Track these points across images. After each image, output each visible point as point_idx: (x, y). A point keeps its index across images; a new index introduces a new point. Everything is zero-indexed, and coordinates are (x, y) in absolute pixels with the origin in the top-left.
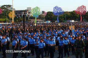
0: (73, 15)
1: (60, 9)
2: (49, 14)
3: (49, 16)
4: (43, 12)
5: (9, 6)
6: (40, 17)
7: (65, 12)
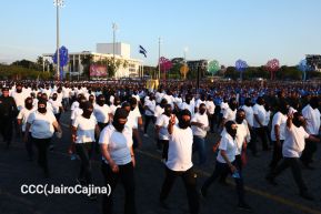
0: (262, 71)
1: (244, 63)
2: (230, 70)
3: (230, 72)
4: (223, 67)
5: (181, 59)
6: (218, 73)
7: (249, 68)
